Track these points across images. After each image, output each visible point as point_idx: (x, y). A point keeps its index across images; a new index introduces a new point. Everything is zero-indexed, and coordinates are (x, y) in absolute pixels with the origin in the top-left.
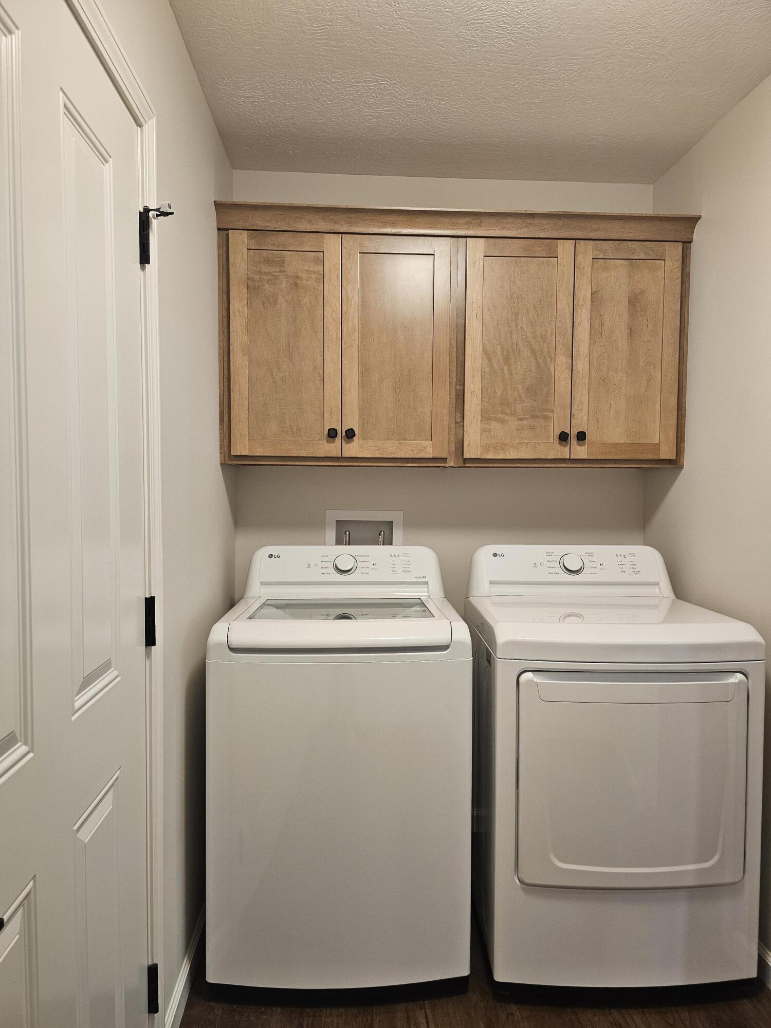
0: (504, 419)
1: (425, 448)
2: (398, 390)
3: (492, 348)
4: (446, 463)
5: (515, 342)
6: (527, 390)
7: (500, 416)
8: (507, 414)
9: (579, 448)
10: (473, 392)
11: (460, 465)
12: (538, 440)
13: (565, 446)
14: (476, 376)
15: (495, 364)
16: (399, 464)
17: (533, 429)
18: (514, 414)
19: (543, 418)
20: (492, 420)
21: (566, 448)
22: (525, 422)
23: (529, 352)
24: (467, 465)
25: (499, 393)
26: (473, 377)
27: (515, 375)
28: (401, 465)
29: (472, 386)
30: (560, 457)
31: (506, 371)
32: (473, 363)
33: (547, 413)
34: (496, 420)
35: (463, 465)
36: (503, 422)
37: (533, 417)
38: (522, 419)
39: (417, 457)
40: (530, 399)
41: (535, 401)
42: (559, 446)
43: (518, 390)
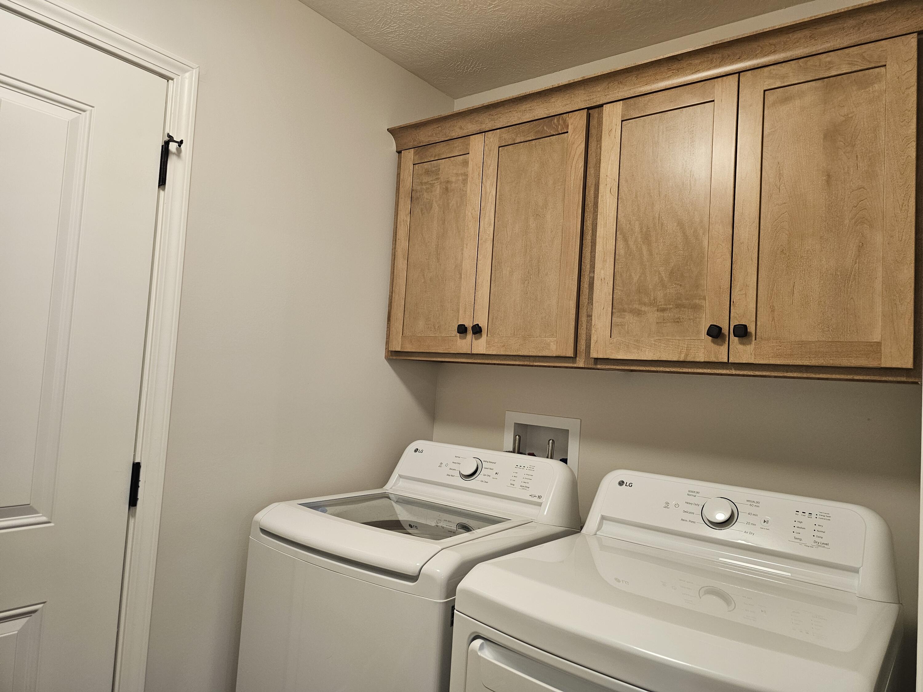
0: (641, 311)
1: (549, 345)
2: (527, 282)
3: (628, 226)
4: (575, 363)
5: (657, 216)
6: (671, 272)
7: (636, 306)
8: (645, 304)
9: (741, 347)
10: (603, 279)
11: (590, 366)
12: (684, 337)
13: (722, 345)
14: (608, 261)
15: (631, 243)
16: (526, 363)
17: (678, 322)
18: (653, 303)
19: (691, 308)
20: (626, 312)
21: (722, 347)
22: (666, 314)
23: (675, 224)
24: (599, 367)
25: (635, 278)
26: (604, 261)
27: (656, 256)
28: (528, 363)
29: (602, 272)
30: (713, 359)
31: (645, 252)
32: (605, 246)
33: (697, 301)
34: (633, 312)
35: (594, 367)
36: (638, 313)
37: (678, 306)
38: (663, 310)
39: (540, 355)
40: (675, 284)
41: (681, 285)
42: (712, 344)
43: (660, 274)
